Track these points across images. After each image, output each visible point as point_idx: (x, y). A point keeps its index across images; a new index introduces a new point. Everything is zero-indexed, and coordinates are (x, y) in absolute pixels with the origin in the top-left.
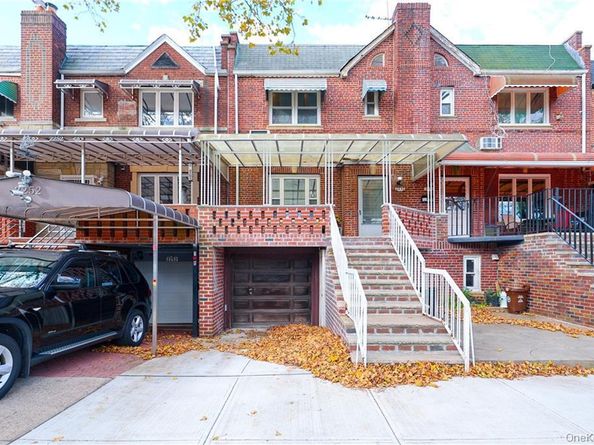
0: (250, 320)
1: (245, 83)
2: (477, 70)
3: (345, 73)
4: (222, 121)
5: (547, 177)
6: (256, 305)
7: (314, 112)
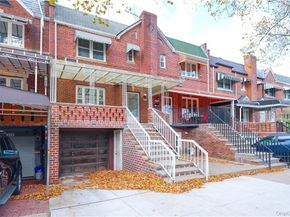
0: (72, 171)
1: (61, 28)
2: (174, 50)
3: (119, 37)
4: (46, 48)
5: (197, 99)
6: (76, 162)
7: (102, 54)
